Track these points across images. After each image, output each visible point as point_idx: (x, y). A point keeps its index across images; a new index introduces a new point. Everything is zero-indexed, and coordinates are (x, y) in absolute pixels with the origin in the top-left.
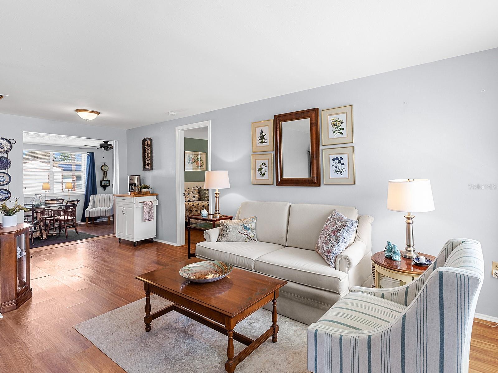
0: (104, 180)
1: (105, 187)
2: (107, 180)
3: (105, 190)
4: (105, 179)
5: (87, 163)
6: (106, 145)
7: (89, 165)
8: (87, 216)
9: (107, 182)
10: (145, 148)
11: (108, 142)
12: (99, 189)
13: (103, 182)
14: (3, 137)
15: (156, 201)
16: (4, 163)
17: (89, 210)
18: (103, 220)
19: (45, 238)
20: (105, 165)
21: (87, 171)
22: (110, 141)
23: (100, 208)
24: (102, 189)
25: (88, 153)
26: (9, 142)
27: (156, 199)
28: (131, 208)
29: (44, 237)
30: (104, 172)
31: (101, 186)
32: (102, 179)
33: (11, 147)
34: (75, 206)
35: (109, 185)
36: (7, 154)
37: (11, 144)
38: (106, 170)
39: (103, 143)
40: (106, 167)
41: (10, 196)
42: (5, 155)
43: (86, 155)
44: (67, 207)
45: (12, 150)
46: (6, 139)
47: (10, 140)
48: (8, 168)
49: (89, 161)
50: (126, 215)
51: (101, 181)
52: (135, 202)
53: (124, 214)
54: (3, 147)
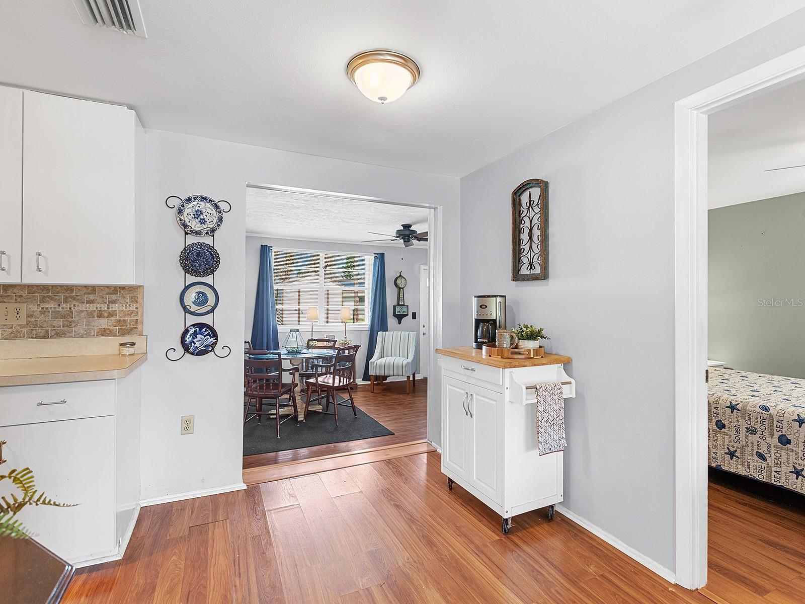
0: (398, 305)
1: (400, 318)
2: (404, 305)
3: (400, 323)
4: (400, 303)
5: (374, 272)
6: (407, 233)
7: (376, 276)
8: (372, 372)
9: (404, 309)
10: (520, 214)
11: (410, 226)
12: (391, 321)
13: (398, 309)
14: (204, 195)
15: (570, 383)
16: (207, 260)
17: (375, 362)
18: (397, 379)
19: (303, 419)
20: (400, 276)
21: (373, 288)
22: (415, 224)
23: (393, 358)
24: (395, 320)
25: (375, 254)
26: (216, 206)
27: (567, 379)
28: (494, 403)
29: (301, 417)
30: (399, 289)
31: (395, 315)
32: (395, 303)
33: (221, 220)
34: (351, 359)
35: (407, 315)
36: (213, 236)
37: (220, 212)
38: (403, 287)
39: (402, 228)
40: (403, 280)
41: (217, 341)
42: (208, 240)
43: (372, 258)
44: (340, 359)
45: (221, 227)
46: (210, 201)
47: (219, 204)
48: (212, 272)
49: (377, 268)
50: (474, 416)
51: (394, 307)
52: (507, 385)
53: (469, 413)
54: (204, 219)
